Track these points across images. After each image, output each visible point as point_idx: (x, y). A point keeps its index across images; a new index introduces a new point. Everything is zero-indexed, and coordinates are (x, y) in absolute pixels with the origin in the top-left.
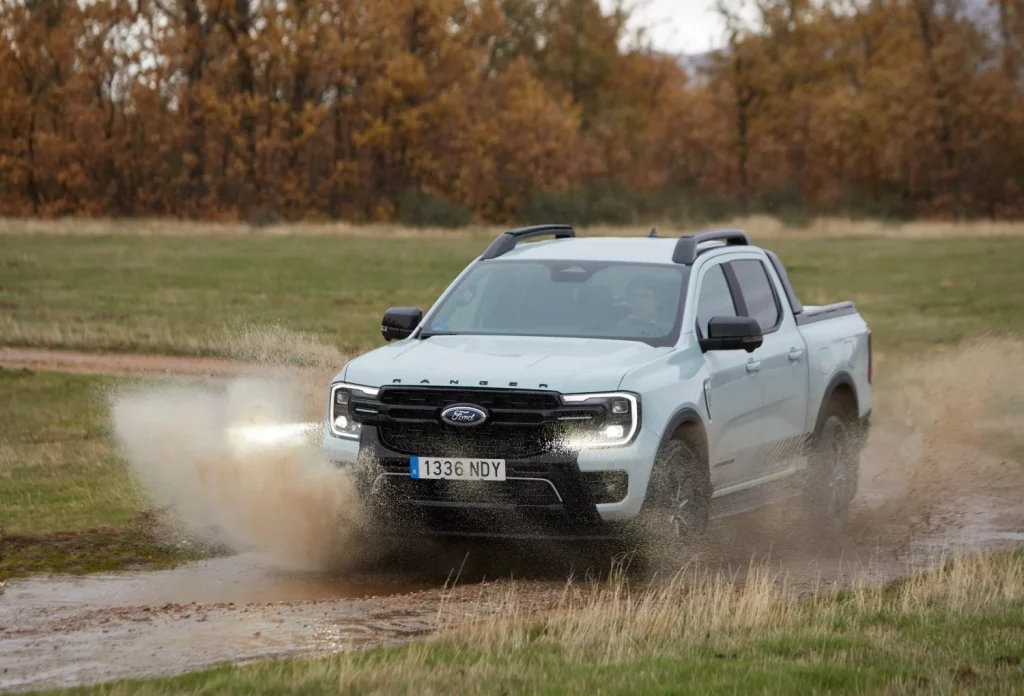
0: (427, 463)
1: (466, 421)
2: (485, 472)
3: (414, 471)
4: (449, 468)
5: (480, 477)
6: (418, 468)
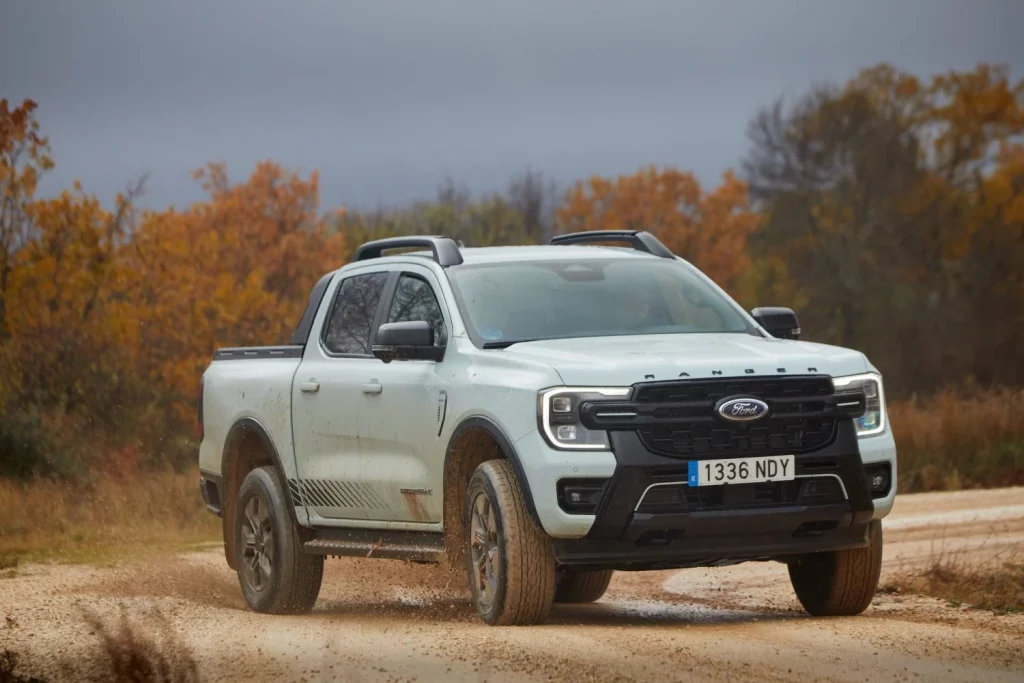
0: (708, 466)
1: (748, 415)
2: (772, 472)
3: (693, 479)
4: (733, 471)
5: (767, 478)
6: (696, 474)
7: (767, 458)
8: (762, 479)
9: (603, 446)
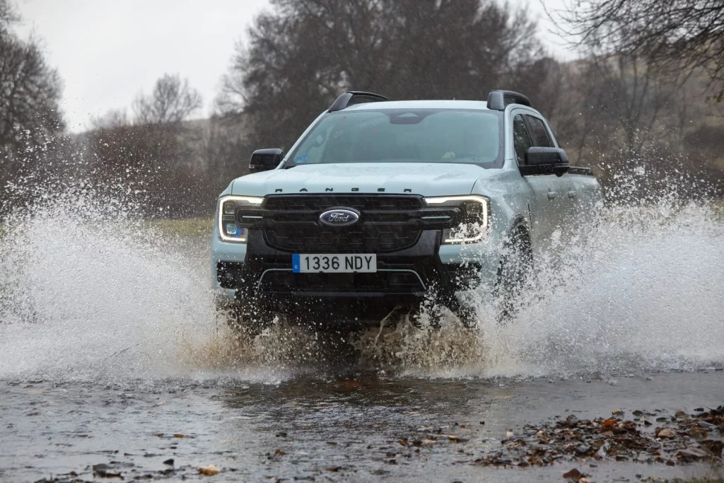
0: (307, 259)
1: (342, 222)
2: (359, 265)
3: (296, 267)
4: (327, 263)
5: (354, 270)
6: (298, 263)
7: (353, 255)
8: (349, 270)
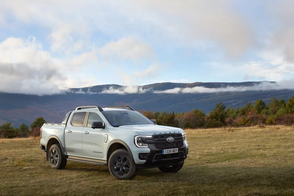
1: (171, 141)
2: (175, 151)
4: (169, 151)
6: (164, 152)
7: (174, 149)
8: (173, 153)
9: (147, 147)
